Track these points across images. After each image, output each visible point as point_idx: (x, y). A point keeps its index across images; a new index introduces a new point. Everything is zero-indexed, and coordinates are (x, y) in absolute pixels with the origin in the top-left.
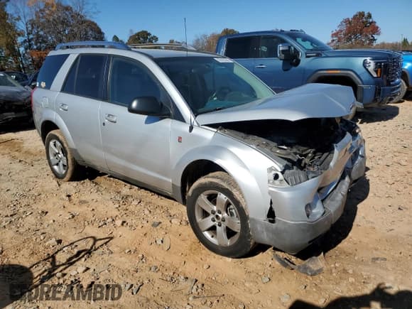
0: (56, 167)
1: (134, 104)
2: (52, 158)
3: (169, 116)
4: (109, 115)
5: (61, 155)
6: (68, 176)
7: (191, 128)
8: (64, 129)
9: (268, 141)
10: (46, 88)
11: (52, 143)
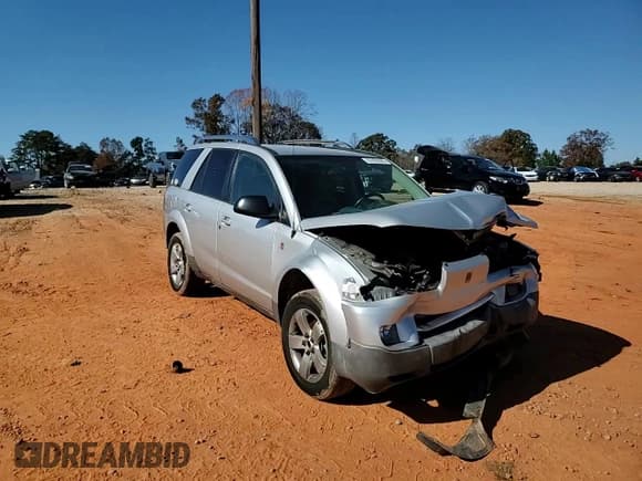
0: (174, 277)
1: (242, 203)
2: (172, 264)
3: (276, 219)
4: (226, 218)
5: (181, 263)
6: (183, 289)
7: (294, 233)
8: (185, 232)
9: (365, 252)
10: (178, 185)
11: (174, 247)
